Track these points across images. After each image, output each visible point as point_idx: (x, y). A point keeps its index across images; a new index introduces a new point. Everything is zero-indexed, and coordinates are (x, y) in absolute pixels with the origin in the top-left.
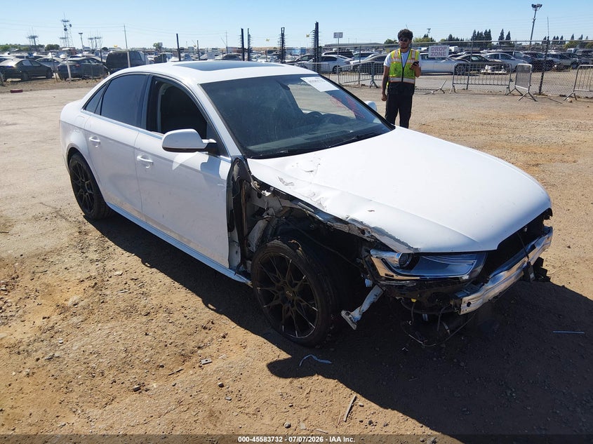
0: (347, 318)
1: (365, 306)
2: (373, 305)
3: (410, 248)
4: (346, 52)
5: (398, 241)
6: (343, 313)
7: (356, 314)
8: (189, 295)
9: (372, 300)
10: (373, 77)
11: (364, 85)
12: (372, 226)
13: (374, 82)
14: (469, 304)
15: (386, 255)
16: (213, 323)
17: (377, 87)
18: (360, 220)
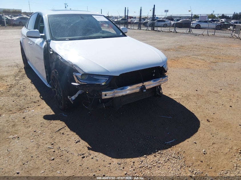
0: (70, 99)
1: (76, 95)
2: (79, 95)
3: (83, 72)
4: (171, 18)
5: (80, 69)
6: (69, 97)
7: (73, 98)
8: (37, 92)
9: (79, 93)
10: (175, 28)
11: (171, 31)
12: (74, 64)
13: (175, 30)
14: (106, 95)
15: (77, 74)
16: (38, 101)
17: (177, 32)
18: (71, 61)
